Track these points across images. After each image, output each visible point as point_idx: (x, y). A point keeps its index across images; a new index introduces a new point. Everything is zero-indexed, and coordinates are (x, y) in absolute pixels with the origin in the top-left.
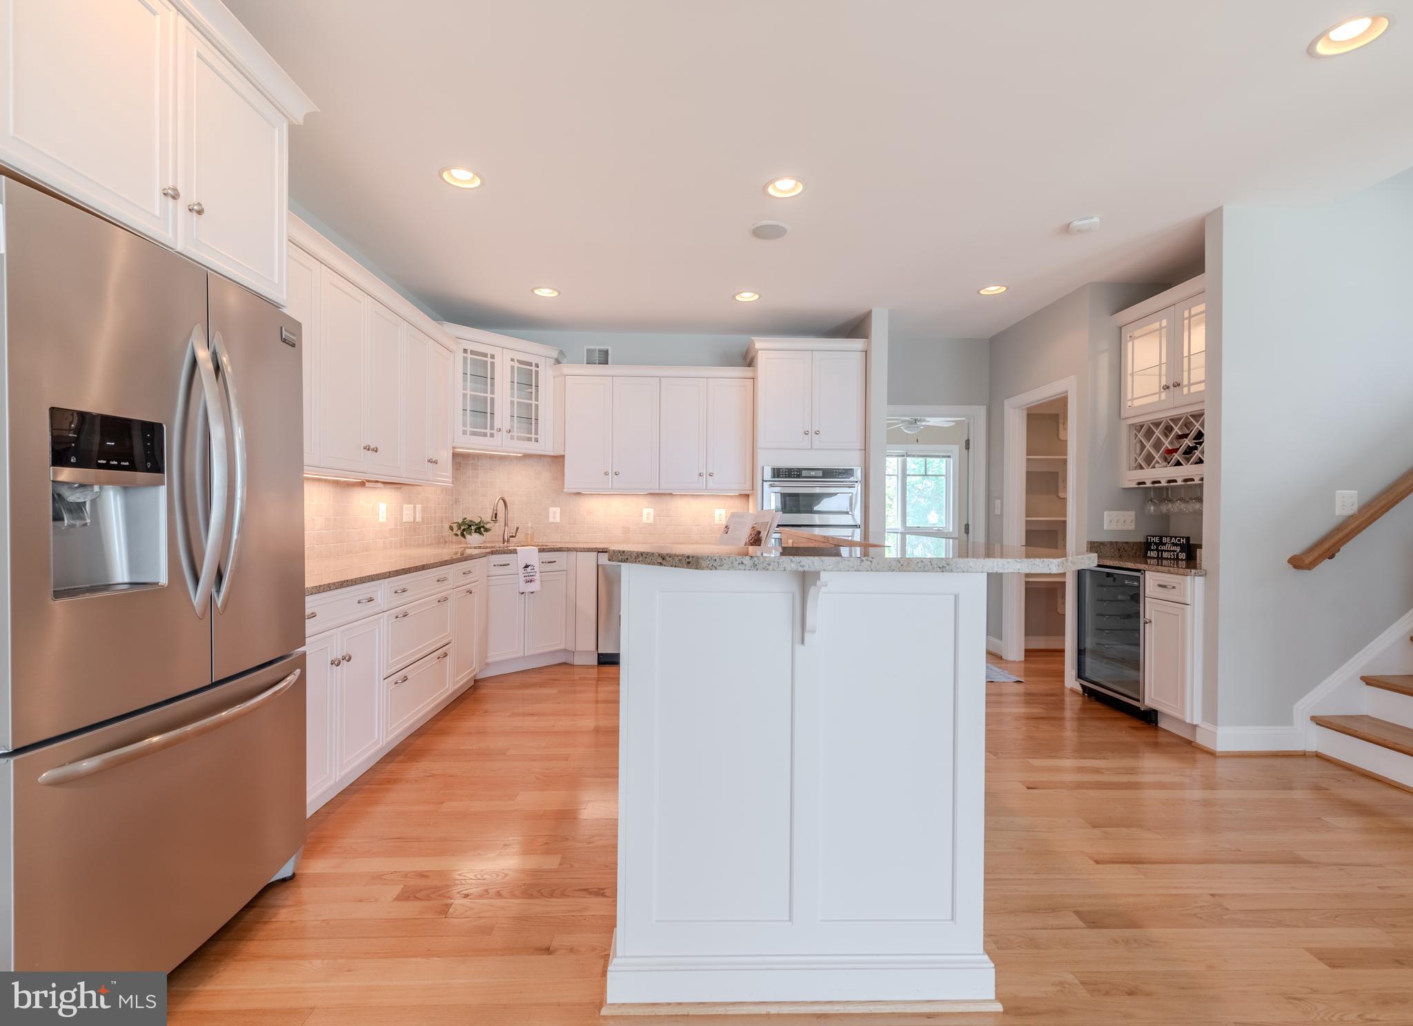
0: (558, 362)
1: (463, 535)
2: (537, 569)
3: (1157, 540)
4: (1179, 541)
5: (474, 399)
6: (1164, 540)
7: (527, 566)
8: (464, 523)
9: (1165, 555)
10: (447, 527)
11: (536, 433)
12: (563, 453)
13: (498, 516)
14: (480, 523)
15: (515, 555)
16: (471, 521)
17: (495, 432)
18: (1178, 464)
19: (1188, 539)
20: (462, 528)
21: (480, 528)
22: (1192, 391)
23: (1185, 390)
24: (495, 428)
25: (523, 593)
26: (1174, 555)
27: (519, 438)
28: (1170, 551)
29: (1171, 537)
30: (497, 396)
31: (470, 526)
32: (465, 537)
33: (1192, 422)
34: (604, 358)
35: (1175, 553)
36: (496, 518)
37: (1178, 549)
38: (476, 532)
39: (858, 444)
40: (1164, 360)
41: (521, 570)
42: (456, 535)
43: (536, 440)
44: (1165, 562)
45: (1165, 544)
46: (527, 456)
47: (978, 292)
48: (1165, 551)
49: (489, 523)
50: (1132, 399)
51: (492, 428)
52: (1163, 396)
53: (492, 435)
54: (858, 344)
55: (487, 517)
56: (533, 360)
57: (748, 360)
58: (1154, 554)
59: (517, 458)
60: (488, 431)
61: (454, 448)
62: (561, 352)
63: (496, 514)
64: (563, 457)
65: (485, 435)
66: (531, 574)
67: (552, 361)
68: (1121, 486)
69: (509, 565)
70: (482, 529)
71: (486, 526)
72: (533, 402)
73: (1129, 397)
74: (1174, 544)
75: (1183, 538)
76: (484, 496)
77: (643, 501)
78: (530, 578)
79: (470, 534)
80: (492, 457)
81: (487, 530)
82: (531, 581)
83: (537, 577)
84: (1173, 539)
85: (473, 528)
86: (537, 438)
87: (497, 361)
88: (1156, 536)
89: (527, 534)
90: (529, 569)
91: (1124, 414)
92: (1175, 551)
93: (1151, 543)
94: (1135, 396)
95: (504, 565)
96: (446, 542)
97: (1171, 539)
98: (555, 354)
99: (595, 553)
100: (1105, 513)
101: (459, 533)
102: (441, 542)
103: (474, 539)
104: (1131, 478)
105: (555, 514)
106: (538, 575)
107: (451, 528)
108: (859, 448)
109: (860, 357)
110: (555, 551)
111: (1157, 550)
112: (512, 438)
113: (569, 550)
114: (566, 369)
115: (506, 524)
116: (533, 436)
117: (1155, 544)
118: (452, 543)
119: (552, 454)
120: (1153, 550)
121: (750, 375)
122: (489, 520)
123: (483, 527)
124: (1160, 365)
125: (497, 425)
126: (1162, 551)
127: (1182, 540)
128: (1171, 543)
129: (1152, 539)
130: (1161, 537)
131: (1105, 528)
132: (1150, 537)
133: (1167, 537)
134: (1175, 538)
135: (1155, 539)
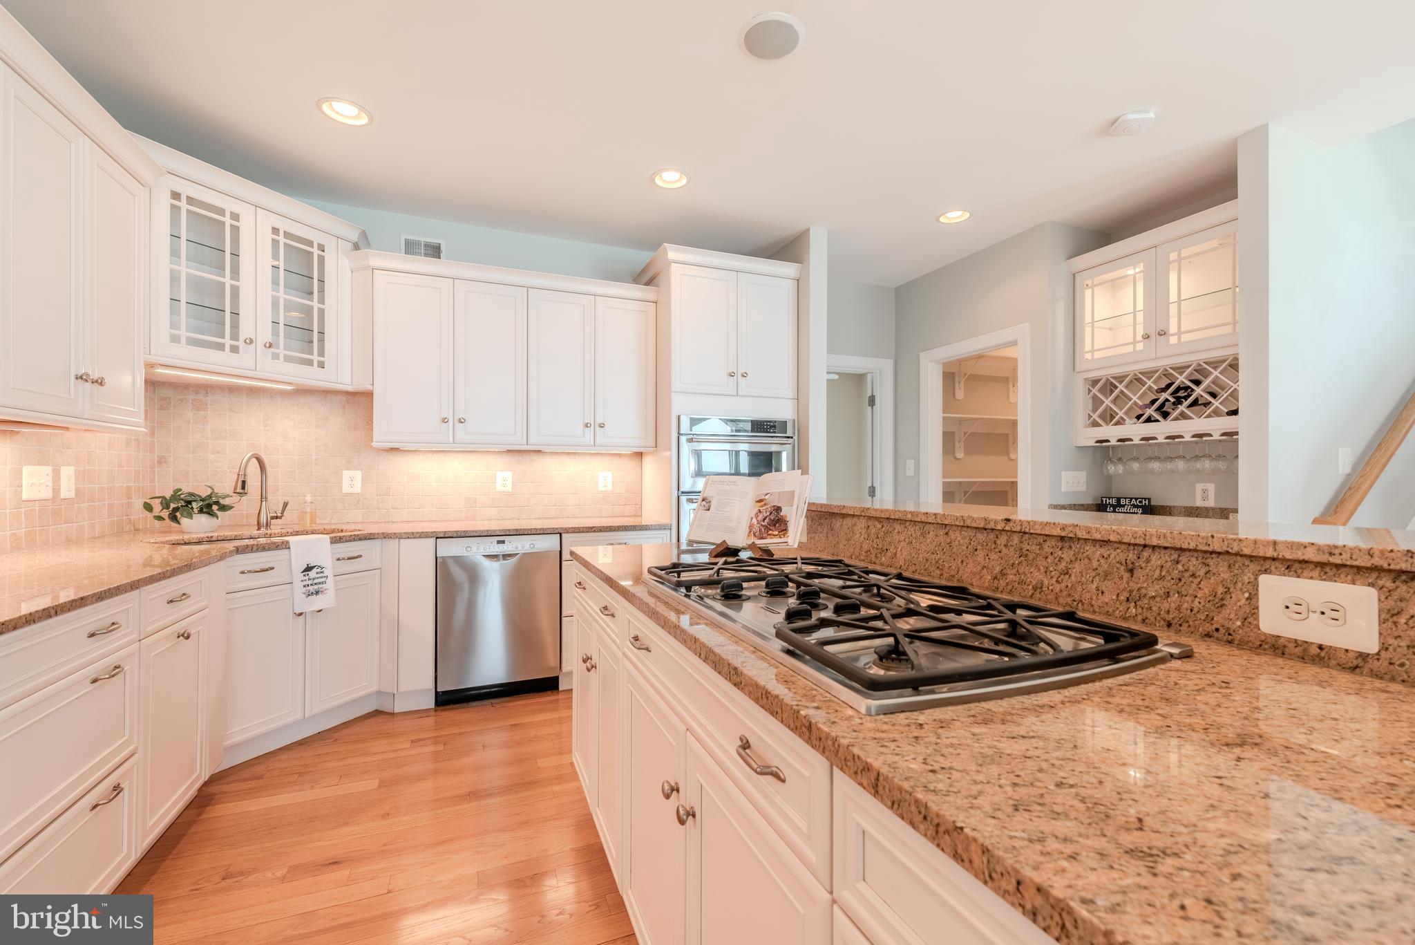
0: (356, 247)
1: (173, 518)
2: (328, 572)
3: (1114, 502)
4: (1141, 502)
5: (194, 283)
6: (1122, 502)
7: (309, 569)
8: (176, 496)
10: (138, 504)
11: (322, 353)
12: (370, 387)
13: (249, 484)
14: (210, 496)
15: (286, 551)
16: (191, 494)
17: (241, 344)
18: (1149, 420)
19: (1149, 500)
20: (173, 506)
21: (210, 506)
22: (1182, 340)
23: (1173, 340)
24: (242, 338)
25: (301, 614)
27: (288, 359)
29: (1131, 499)
30: (245, 284)
31: (190, 502)
32: (178, 522)
33: (1172, 374)
34: (434, 251)
36: (243, 488)
37: (1141, 511)
38: (201, 511)
39: (791, 393)
40: (1140, 306)
41: (298, 576)
42: (160, 518)
43: (321, 365)
45: (1124, 506)
46: (303, 391)
47: (938, 220)
49: (228, 496)
50: (1093, 351)
51: (235, 336)
52: (1140, 347)
53: (235, 350)
54: (788, 269)
55: (224, 486)
56: (317, 238)
57: (647, 277)
59: (283, 393)
60: (227, 341)
61: (150, 366)
62: (364, 234)
63: (244, 482)
64: (369, 395)
65: (221, 347)
66: (316, 581)
67: (350, 246)
68: (1075, 445)
69: (272, 568)
70: (215, 507)
71: (222, 501)
72: (315, 304)
73: (1088, 347)
74: (1134, 506)
75: (1145, 499)
76: (218, 452)
77: (499, 462)
78: (316, 587)
79: (190, 516)
80: (232, 389)
81: (223, 508)
82: (317, 593)
83: (330, 584)
84: (1134, 500)
85: (194, 505)
86: (323, 362)
87: (245, 225)
88: (1112, 498)
89: (303, 513)
90: (312, 574)
91: (1078, 368)
92: (1136, 513)
93: (1107, 505)
94: (1096, 348)
95: (263, 571)
96: (137, 530)
97: (1130, 501)
98: (354, 236)
99: (432, 540)
100: (1063, 473)
101: (165, 514)
102: (124, 531)
103: (198, 525)
104: (1090, 436)
105: (352, 481)
106: (330, 581)
107: (148, 507)
108: (791, 397)
109: (790, 286)
110: (360, 539)
111: (1114, 512)
112: (275, 356)
113: (386, 536)
114: (375, 259)
115: (263, 498)
116: (315, 358)
117: (1111, 505)
118: (153, 532)
119: (350, 388)
121: (652, 297)
122: (229, 491)
123: (217, 503)
124: (1135, 312)
125: (245, 330)
127: (1144, 502)
128: (1131, 505)
129: (1108, 501)
130: (1119, 499)
131: (1063, 490)
132: (1104, 499)
133: (1125, 498)
134: (1136, 499)
135: (1111, 501)
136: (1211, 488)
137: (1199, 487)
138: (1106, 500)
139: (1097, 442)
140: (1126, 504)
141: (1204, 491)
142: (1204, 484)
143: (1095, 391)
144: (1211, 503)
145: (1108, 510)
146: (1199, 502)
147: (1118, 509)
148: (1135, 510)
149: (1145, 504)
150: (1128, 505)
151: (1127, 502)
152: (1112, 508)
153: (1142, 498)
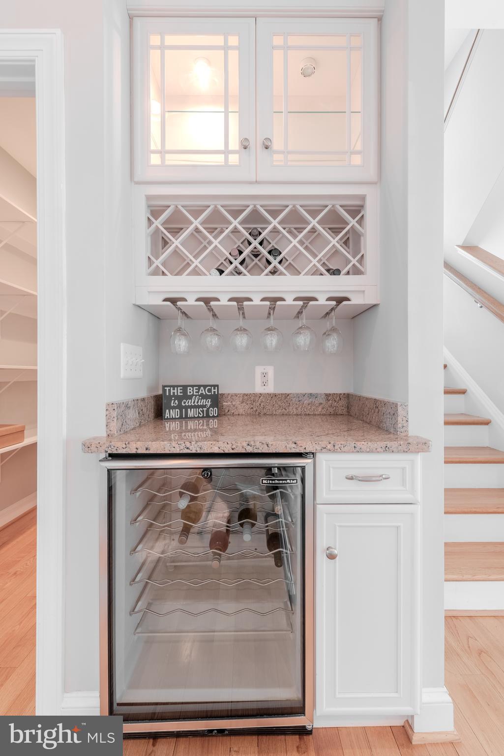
3: (179, 392)
4: (210, 391)
6: (190, 391)
9: (191, 413)
19: (217, 386)
26: (203, 411)
28: (198, 407)
29: (199, 386)
35: (205, 409)
37: (208, 402)
44: (191, 424)
45: (190, 397)
48: (191, 407)
50: (161, 150)
58: (174, 413)
68: (135, 301)
74: (203, 397)
75: (215, 386)
84: (202, 388)
88: (177, 387)
92: (205, 406)
93: (170, 397)
94: (167, 147)
97: (199, 389)
100: (122, 346)
104: (154, 290)
111: (180, 407)
117: (176, 397)
120: (174, 408)
126: (187, 408)
127: (213, 390)
128: (199, 396)
129: (172, 391)
130: (185, 388)
131: (122, 376)
132: (167, 389)
133: (193, 386)
134: (205, 386)
135: (176, 391)
136: (270, 370)
137: (259, 370)
138: (170, 390)
139: (165, 300)
140: (193, 395)
141: (264, 375)
142: (264, 367)
143: (158, 223)
144: (270, 389)
145: (172, 405)
146: (259, 389)
147: (185, 403)
148: (203, 402)
149: (214, 392)
150: (196, 396)
151: (195, 391)
152: (176, 401)
153: (211, 386)
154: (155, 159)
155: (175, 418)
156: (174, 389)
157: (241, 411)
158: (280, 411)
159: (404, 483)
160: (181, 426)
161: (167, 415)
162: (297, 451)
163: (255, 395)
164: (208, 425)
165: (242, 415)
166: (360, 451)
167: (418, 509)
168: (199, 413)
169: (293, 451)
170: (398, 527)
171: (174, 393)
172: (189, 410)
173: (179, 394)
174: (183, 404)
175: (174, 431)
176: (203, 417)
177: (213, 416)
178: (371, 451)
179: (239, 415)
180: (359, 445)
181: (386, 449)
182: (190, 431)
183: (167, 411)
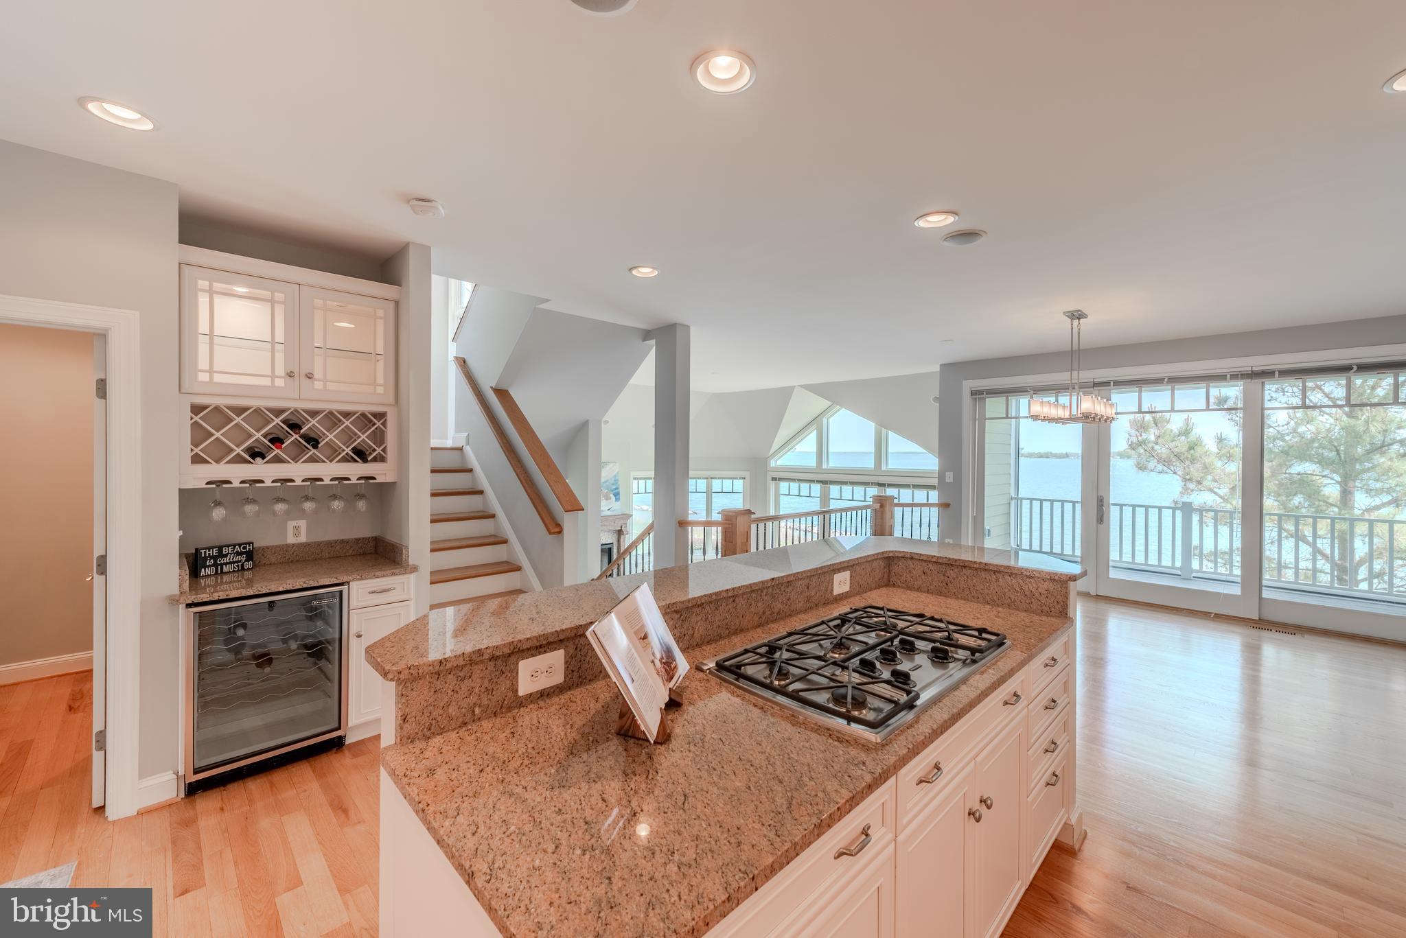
3: (215, 552)
4: (245, 548)
6: (225, 551)
9: (226, 569)
19: (253, 543)
26: (238, 566)
28: (234, 562)
29: (234, 546)
35: (240, 564)
37: (243, 558)
40: (280, 337)
44: (226, 578)
45: (226, 556)
48: (226, 564)
58: (210, 571)
73: (203, 366)
74: (238, 553)
75: (249, 544)
84: (237, 547)
88: (213, 548)
91: (183, 388)
92: (240, 561)
93: (206, 558)
94: (213, 369)
97: (234, 548)
104: (199, 476)
111: (215, 565)
117: (210, 557)
120: (210, 566)
124: (273, 343)
126: (222, 565)
127: (248, 547)
128: (235, 553)
129: (207, 553)
130: (220, 548)
132: (202, 551)
133: (228, 546)
134: (240, 545)
135: (211, 552)
136: (303, 524)
137: (291, 525)
138: (205, 553)
139: (208, 483)
140: (228, 553)
141: (297, 528)
142: (297, 522)
143: (198, 418)
144: (303, 538)
145: (208, 564)
146: (291, 540)
147: (220, 561)
148: (239, 558)
149: (249, 549)
150: (231, 554)
151: (230, 550)
152: (212, 561)
153: (246, 544)
154: (203, 377)
155: (211, 575)
156: (209, 551)
157: (273, 561)
158: (313, 557)
159: (404, 589)
160: (217, 582)
161: (203, 573)
162: (338, 582)
163: (288, 546)
164: (243, 577)
165: (274, 564)
166: (378, 577)
167: (412, 603)
168: (234, 568)
169: (335, 582)
170: (400, 614)
171: (209, 554)
172: (224, 566)
173: (214, 554)
174: (218, 562)
175: (209, 586)
176: (238, 570)
177: (248, 569)
178: (384, 576)
179: (270, 564)
180: (377, 574)
181: (393, 574)
182: (227, 583)
183: (203, 569)
